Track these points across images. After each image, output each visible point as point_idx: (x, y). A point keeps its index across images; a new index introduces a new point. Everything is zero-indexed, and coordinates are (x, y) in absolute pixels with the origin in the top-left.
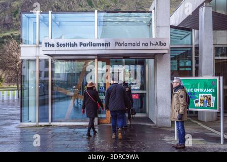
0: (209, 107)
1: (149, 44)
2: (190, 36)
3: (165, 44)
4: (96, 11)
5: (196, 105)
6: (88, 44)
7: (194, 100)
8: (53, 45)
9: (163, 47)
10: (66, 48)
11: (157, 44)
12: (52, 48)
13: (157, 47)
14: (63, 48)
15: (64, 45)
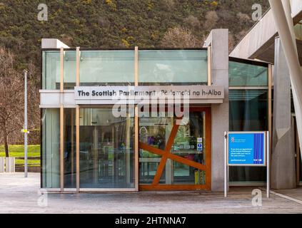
1: (201, 93)
2: (266, 73)
3: (219, 93)
4: (136, 48)
8: (88, 94)
9: (217, 97)
10: (103, 97)
12: (86, 97)
13: (210, 96)
14: (99, 97)
15: (101, 94)
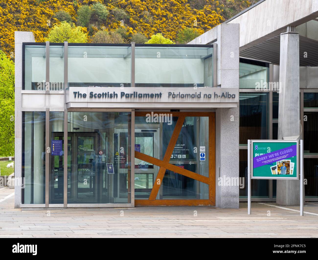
0: (288, 174)
1: (213, 96)
3: (233, 96)
5: (273, 172)
6: (131, 95)
7: (271, 167)
8: (85, 96)
9: (231, 100)
11: (223, 95)
14: (97, 100)
15: (99, 96)
